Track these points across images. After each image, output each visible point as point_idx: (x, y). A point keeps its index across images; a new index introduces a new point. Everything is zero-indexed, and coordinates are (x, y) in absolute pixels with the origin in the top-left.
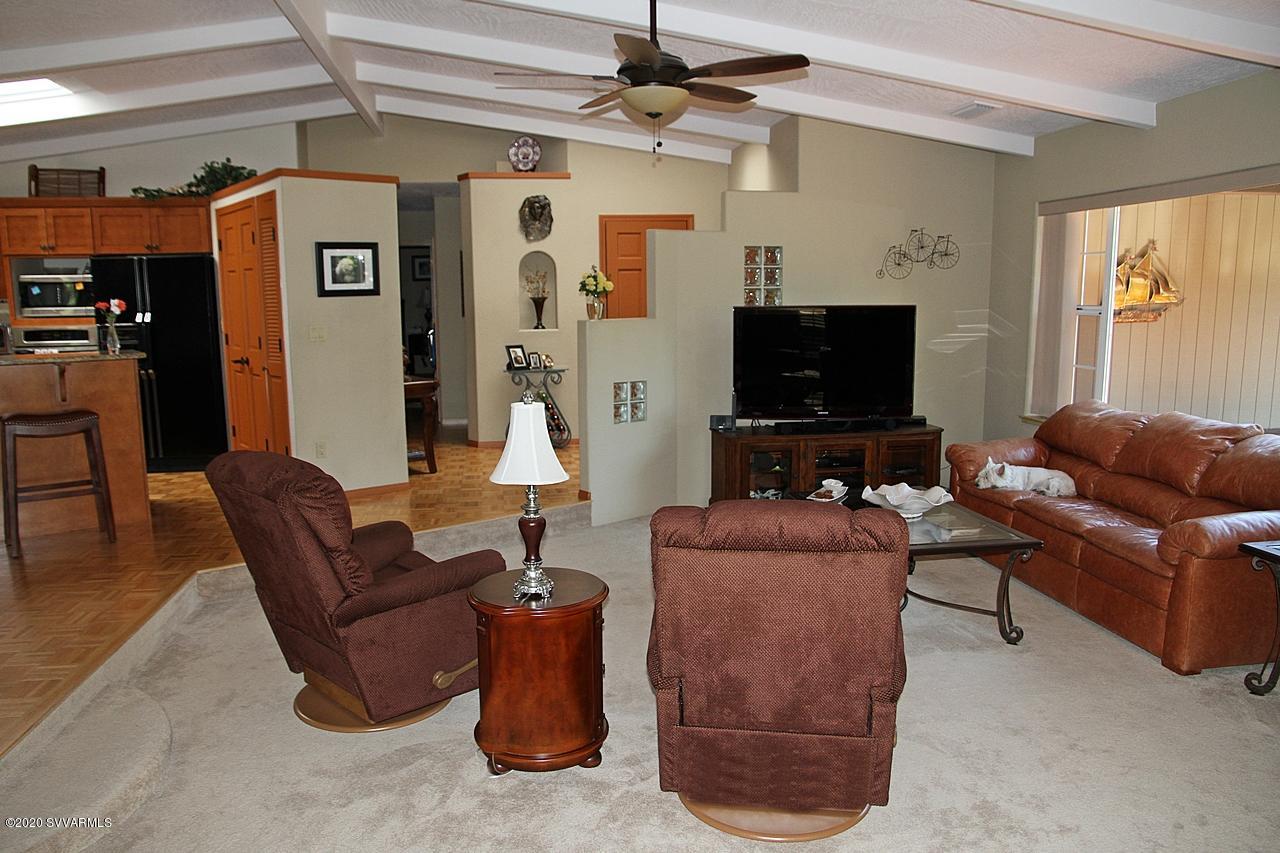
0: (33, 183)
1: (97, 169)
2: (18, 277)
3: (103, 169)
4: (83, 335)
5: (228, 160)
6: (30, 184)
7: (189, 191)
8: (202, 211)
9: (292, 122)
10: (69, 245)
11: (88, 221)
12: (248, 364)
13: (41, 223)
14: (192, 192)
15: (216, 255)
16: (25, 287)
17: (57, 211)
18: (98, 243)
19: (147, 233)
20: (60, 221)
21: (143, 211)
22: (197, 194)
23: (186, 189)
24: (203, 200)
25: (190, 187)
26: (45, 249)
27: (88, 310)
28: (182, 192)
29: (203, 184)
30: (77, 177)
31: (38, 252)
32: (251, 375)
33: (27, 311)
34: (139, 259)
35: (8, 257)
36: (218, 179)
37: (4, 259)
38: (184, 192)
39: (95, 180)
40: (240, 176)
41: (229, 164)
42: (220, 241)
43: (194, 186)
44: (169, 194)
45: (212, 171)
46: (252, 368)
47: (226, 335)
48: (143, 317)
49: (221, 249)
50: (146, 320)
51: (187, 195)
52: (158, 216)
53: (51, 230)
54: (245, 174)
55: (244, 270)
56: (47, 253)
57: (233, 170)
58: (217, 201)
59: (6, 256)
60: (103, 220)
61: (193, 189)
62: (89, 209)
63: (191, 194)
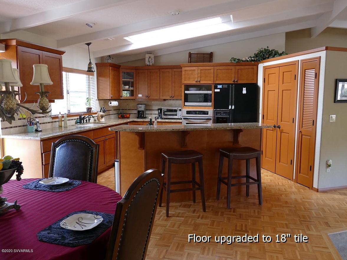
0: (190, 58)
1: (210, 53)
2: (185, 92)
3: (212, 53)
4: (206, 113)
5: (268, 47)
6: (189, 58)
8: (255, 67)
9: (283, 33)
10: (205, 80)
11: (212, 71)
12: (279, 128)
13: (196, 72)
14: (253, 60)
15: (260, 83)
16: (186, 95)
17: (201, 68)
18: (215, 79)
19: (233, 75)
20: (202, 71)
21: (233, 68)
22: (254, 61)
23: (250, 58)
24: (256, 63)
25: (251, 58)
26: (197, 82)
27: (209, 104)
28: (248, 60)
29: (257, 57)
30: (203, 56)
31: (194, 82)
32: (281, 132)
33: (186, 104)
34: (232, 86)
35: (184, 85)
36: (263, 54)
37: (182, 85)
38: (250, 60)
39: (209, 57)
40: (272, 53)
41: (268, 49)
42: (265, 79)
43: (253, 57)
44: (243, 61)
45: (261, 52)
46: (282, 130)
47: (263, 115)
48: (232, 107)
49: (264, 82)
50: (232, 108)
51: (250, 61)
52: (238, 69)
53: (199, 75)
54: (274, 52)
55: (283, 90)
56: (197, 83)
57: (270, 51)
58: (264, 63)
59: (183, 84)
60: (218, 71)
61: (253, 59)
62: (213, 67)
63: (252, 60)
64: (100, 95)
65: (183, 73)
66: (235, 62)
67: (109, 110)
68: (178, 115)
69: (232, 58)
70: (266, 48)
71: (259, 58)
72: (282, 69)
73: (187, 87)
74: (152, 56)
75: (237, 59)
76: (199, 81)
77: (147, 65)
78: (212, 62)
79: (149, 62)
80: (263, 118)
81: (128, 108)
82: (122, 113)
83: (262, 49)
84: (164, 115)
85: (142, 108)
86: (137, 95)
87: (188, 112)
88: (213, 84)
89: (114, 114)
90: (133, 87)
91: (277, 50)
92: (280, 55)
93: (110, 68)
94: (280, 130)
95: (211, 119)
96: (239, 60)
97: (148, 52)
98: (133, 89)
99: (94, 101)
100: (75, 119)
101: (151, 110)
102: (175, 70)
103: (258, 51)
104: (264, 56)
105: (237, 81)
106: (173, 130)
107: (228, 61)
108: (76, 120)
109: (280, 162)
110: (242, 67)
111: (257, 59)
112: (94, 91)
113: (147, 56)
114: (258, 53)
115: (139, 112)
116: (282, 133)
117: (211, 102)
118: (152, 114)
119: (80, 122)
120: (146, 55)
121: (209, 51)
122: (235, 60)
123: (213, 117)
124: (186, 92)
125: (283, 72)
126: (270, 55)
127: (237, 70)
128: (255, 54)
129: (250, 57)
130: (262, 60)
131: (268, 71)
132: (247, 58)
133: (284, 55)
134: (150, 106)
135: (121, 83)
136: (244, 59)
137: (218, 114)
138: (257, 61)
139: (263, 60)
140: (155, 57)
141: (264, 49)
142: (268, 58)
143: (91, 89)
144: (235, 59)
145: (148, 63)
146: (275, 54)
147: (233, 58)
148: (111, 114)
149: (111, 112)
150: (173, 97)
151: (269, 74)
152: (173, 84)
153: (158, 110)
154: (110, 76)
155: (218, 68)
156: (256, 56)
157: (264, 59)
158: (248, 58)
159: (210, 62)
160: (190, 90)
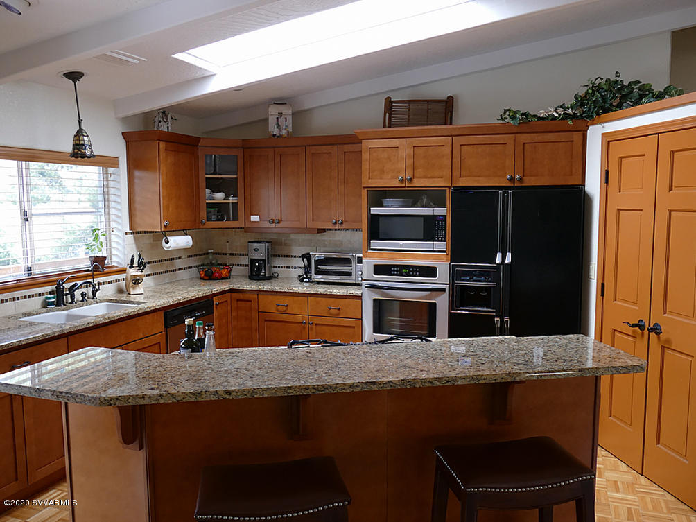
0: (387, 114)
1: (445, 98)
2: (369, 210)
3: (451, 99)
4: (431, 272)
5: (617, 75)
6: (385, 115)
7: (565, 114)
8: (577, 137)
9: (665, 32)
10: (426, 177)
11: (447, 150)
12: (658, 333)
13: (401, 153)
14: (570, 114)
15: (593, 184)
16: (374, 219)
17: (416, 141)
18: (456, 173)
19: (509, 163)
20: (419, 151)
21: (509, 139)
22: (573, 117)
23: (561, 111)
24: (580, 124)
25: (565, 109)
26: (402, 181)
27: (440, 246)
28: (556, 115)
29: (582, 105)
30: (425, 107)
31: (395, 183)
32: (663, 348)
33: (375, 243)
34: (504, 193)
35: (366, 189)
36: (602, 96)
37: (363, 191)
38: (560, 115)
39: (443, 110)
40: (632, 92)
41: (618, 79)
42: (607, 172)
43: (571, 107)
44: (540, 119)
45: (597, 89)
46: (668, 341)
47: (603, 285)
48: (504, 258)
49: (607, 182)
50: (506, 262)
51: (562, 119)
52: (524, 144)
53: (410, 162)
54: (637, 90)
55: (670, 211)
56: (404, 185)
57: (623, 86)
58: (604, 125)
59: (364, 188)
60: (463, 150)
61: (570, 111)
62: (450, 138)
63: (567, 116)
64: (138, 220)
65: (365, 156)
66: (516, 122)
67: (172, 259)
68: (354, 274)
69: (505, 111)
70: (613, 78)
71: (590, 108)
72: (667, 143)
73: (378, 197)
74: (287, 111)
75: (522, 114)
76: (411, 180)
77: (274, 135)
78: (451, 124)
79: (278, 126)
80: (603, 295)
81: (229, 251)
82: (212, 264)
83: (598, 81)
84: (317, 273)
85: (260, 252)
86: (247, 218)
87: (379, 269)
88: (449, 187)
89: (190, 267)
90: (237, 196)
91: (646, 83)
92: (660, 96)
93: (162, 145)
94: (659, 338)
95: (444, 290)
96: (526, 114)
97: (275, 99)
98: (236, 201)
99: (118, 236)
100: (40, 295)
101: (287, 256)
102: (347, 148)
103: (586, 89)
104: (605, 102)
105: (520, 180)
106: (228, 397)
107: (493, 119)
108: (44, 297)
109: (658, 443)
110: (537, 137)
111: (584, 113)
112: (119, 210)
113: (273, 111)
114: (587, 92)
115: (252, 261)
116: (667, 351)
117: (445, 241)
118: (290, 267)
119: (60, 303)
120: (270, 109)
121: (441, 92)
122: (513, 118)
123: (449, 284)
124: (374, 210)
125: (673, 152)
126: (625, 98)
127: (522, 147)
128: (576, 97)
129: (561, 107)
130: (598, 114)
131: (618, 150)
132: (552, 110)
133: (672, 96)
134: (286, 245)
135: (203, 184)
136: (542, 114)
137: (462, 278)
138: (582, 117)
139: (603, 113)
140: (294, 114)
141: (604, 80)
142: (620, 107)
143: (112, 204)
144: (515, 113)
145: (276, 131)
146: (642, 96)
147: (509, 110)
148: (179, 269)
149: (178, 264)
150: (342, 223)
151: (622, 158)
152: (341, 188)
153: (303, 257)
154: (163, 168)
155: (463, 139)
156: (581, 101)
157: (606, 111)
158: (556, 111)
159: (446, 124)
160: (384, 204)
